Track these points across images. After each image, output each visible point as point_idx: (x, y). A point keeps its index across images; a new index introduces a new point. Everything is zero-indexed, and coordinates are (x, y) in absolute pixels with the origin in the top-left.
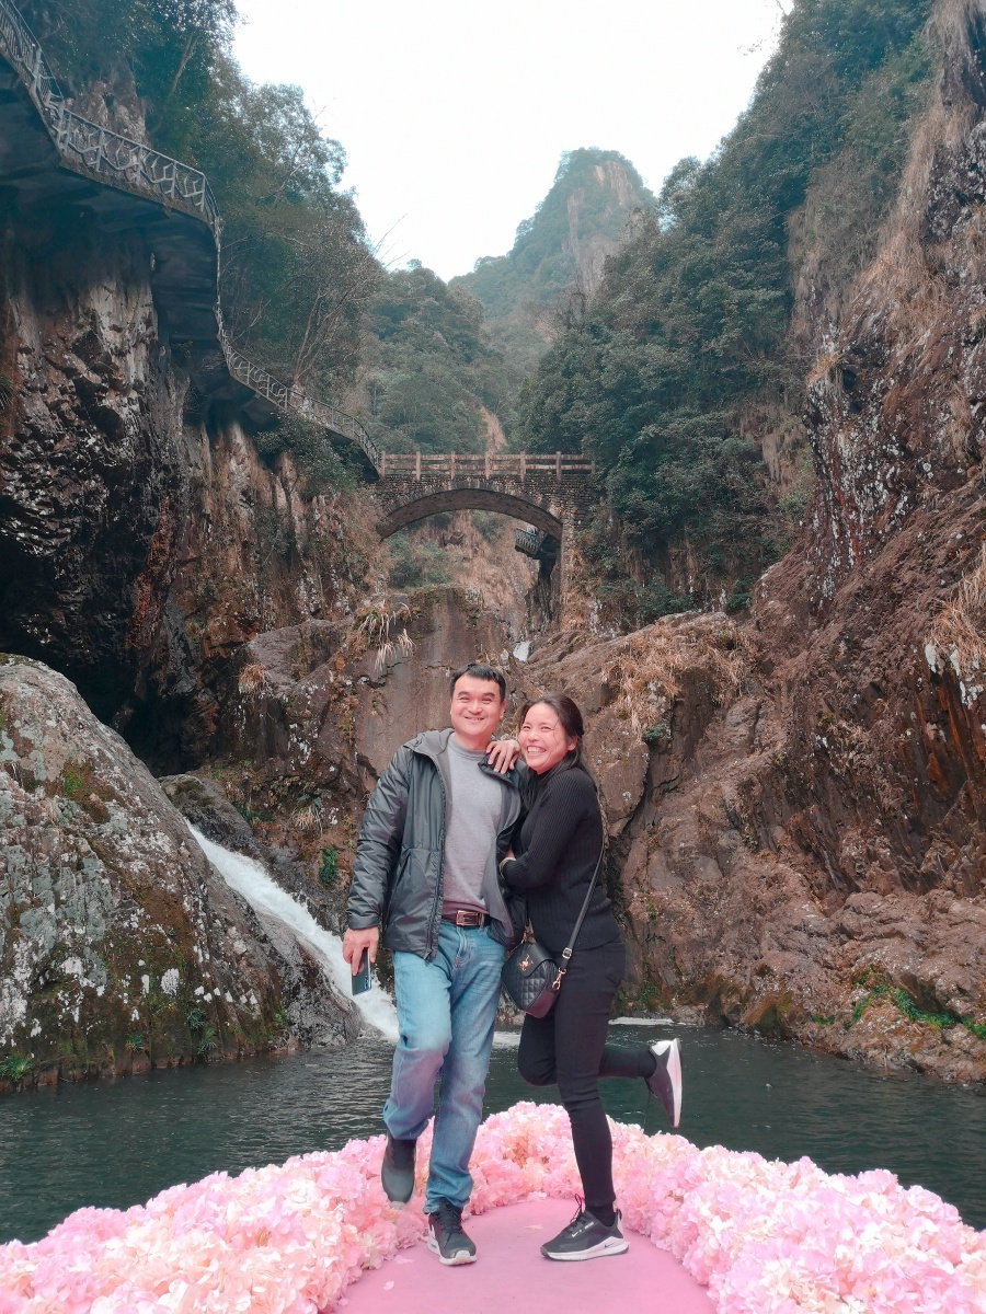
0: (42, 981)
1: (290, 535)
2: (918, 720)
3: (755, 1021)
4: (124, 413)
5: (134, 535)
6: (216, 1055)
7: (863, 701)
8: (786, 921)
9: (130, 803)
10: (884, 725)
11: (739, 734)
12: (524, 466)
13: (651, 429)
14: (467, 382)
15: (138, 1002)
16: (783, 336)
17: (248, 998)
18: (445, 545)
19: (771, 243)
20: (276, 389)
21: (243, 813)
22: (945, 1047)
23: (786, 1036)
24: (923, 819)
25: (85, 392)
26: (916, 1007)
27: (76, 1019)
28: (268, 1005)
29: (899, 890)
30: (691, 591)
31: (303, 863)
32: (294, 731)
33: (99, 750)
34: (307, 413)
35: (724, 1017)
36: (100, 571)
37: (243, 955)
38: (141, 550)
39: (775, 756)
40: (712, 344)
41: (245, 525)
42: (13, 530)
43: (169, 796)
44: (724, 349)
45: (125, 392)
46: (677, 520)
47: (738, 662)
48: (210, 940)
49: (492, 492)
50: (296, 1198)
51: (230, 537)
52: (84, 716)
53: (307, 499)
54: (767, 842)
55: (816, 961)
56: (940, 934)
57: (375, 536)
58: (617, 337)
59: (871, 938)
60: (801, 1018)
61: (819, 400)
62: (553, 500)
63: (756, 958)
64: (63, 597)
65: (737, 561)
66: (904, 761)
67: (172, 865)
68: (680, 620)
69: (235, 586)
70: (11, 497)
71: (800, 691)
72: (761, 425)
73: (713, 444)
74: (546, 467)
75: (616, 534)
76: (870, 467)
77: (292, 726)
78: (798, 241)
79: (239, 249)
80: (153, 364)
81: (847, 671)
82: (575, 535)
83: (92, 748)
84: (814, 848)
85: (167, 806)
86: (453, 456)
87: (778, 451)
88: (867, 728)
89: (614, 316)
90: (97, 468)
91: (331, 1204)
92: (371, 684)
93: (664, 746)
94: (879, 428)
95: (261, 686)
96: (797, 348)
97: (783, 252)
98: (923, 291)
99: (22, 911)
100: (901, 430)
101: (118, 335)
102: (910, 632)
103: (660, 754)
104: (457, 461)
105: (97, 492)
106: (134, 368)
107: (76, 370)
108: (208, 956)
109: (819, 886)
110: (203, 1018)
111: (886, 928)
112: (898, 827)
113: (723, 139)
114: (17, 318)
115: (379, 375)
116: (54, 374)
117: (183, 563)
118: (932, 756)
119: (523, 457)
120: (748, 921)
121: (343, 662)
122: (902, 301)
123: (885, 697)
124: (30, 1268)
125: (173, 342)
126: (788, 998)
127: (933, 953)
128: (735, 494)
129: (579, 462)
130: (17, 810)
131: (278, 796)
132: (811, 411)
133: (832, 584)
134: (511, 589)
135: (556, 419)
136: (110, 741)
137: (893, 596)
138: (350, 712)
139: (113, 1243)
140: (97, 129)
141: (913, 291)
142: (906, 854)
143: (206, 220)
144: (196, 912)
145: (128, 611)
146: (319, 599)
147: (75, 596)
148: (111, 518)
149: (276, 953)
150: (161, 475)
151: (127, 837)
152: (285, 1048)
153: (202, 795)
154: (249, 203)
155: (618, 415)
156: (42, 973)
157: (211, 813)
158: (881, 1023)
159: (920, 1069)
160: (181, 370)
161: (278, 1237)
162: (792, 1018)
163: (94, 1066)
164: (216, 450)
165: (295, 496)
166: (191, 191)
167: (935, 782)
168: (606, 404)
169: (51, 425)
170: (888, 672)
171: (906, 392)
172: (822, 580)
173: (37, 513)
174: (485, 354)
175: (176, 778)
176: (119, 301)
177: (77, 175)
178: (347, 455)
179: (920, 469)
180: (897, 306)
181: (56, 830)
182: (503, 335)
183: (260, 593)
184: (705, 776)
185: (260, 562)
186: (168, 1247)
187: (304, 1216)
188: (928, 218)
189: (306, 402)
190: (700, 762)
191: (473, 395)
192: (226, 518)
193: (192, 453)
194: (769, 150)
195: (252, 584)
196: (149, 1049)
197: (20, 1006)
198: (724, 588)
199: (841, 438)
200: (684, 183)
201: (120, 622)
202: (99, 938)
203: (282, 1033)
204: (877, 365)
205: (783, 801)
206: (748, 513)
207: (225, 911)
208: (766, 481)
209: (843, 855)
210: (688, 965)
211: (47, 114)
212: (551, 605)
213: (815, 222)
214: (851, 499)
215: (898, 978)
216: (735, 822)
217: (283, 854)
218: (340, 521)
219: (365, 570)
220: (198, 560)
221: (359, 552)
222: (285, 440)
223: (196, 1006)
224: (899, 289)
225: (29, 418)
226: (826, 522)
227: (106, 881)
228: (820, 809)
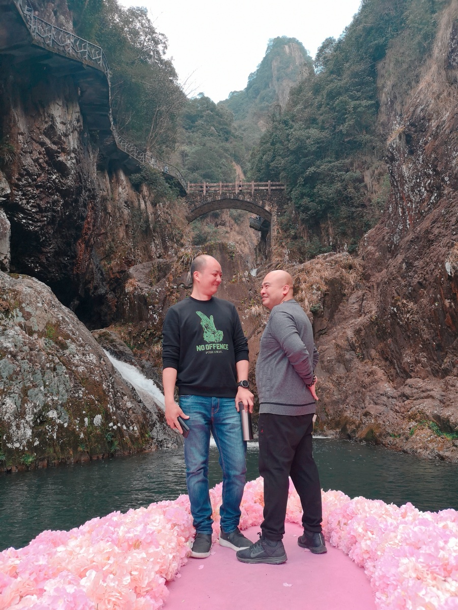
0: (38, 421)
1: (147, 221)
2: (441, 298)
3: (363, 436)
4: (69, 164)
5: (76, 221)
6: (119, 453)
7: (414, 290)
8: (377, 391)
9: (77, 341)
10: (424, 301)
11: (354, 308)
12: (253, 188)
13: (312, 169)
14: (226, 150)
15: (83, 430)
16: (374, 123)
17: (133, 427)
18: (218, 226)
19: (369, 78)
20: (139, 154)
21: (129, 346)
22: (454, 448)
23: (377, 443)
24: (443, 344)
25: (50, 153)
26: (440, 430)
27: (55, 437)
28: (142, 431)
29: (431, 377)
30: (331, 244)
31: (156, 368)
32: (151, 309)
33: (62, 317)
34: (153, 165)
35: (348, 435)
36: (61, 238)
37: (130, 408)
38: (79, 228)
39: (371, 317)
40: (341, 128)
41: (126, 217)
42: (19, 218)
43: (96, 339)
44: (347, 130)
45: (69, 154)
46: (325, 211)
47: (354, 275)
48: (115, 402)
49: (239, 200)
50: (154, 524)
51: (120, 223)
52: (55, 302)
53: (154, 204)
54: (368, 356)
55: (392, 410)
56: (451, 396)
57: (186, 222)
58: (296, 126)
59: (417, 399)
60: (384, 435)
61: (394, 150)
62: (267, 203)
63: (363, 408)
64: (45, 250)
65: (352, 230)
66: (434, 318)
67: (97, 368)
68: (327, 256)
69: (123, 245)
70: (18, 203)
71: (384, 287)
72: (364, 166)
73: (341, 176)
74: (264, 188)
75: (296, 218)
76: (418, 180)
77: (150, 307)
78: (383, 76)
79: (120, 87)
80: (81, 140)
81: (406, 277)
82: (277, 219)
83: (59, 316)
84: (390, 359)
85: (95, 343)
86: (221, 184)
87: (371, 178)
88: (416, 303)
89: (294, 116)
90: (58, 190)
91: (172, 526)
92: (186, 288)
93: (320, 314)
94: (423, 161)
95: (135, 289)
96: (381, 128)
97: (375, 82)
98: (445, 94)
99: (29, 389)
100: (434, 161)
101: (64, 126)
102: (438, 257)
103: (318, 317)
104: (223, 186)
105: (58, 201)
106: (72, 142)
107: (45, 143)
108: (114, 409)
109: (392, 376)
110: (113, 437)
111: (425, 394)
112: (430, 348)
113: (346, 28)
114: (16, 118)
115: (185, 148)
116: (35, 145)
117: (100, 235)
118: (448, 314)
119: (253, 183)
120: (359, 392)
121: (172, 277)
122: (435, 99)
123: (425, 288)
124: (17, 562)
125: (90, 131)
126: (378, 426)
127: (448, 405)
128: (351, 198)
129: (279, 185)
130: (25, 344)
131: (145, 338)
132: (390, 155)
133: (399, 237)
134: (248, 246)
135: (268, 166)
136: (67, 313)
137: (429, 241)
138: (176, 300)
139: (61, 549)
140: (50, 25)
141: (440, 94)
142: (434, 360)
143: (103, 71)
144: (109, 389)
145: (74, 257)
146: (161, 251)
147: (50, 249)
148: (65, 213)
149: (146, 408)
150: (87, 193)
151: (76, 356)
152: (150, 449)
153: (111, 338)
154: (123, 64)
155: (297, 162)
156: (39, 417)
157: (115, 346)
158: (424, 437)
159: (442, 458)
160: (95, 145)
161: (145, 544)
162: (380, 435)
163: (63, 458)
164: (112, 183)
165: (149, 203)
166: (96, 56)
167: (449, 327)
168: (291, 158)
169: (35, 169)
170: (427, 276)
171: (437, 143)
172: (394, 235)
173: (31, 211)
174: (234, 137)
175: (98, 331)
176: (64, 110)
177: (41, 48)
178: (172, 184)
179: (443, 180)
180: (433, 101)
181: (43, 353)
182: (243, 128)
183: (134, 248)
184: (339, 327)
185: (134, 234)
186: (89, 550)
187: (158, 533)
188: (449, 57)
189: (153, 160)
190: (336, 321)
191: (229, 156)
192: (118, 214)
193: (101, 183)
194: (368, 31)
195: (130, 244)
196: (89, 450)
197: (29, 432)
198: (346, 242)
199: (404, 167)
200: (327, 51)
201: (71, 261)
202: (65, 401)
203: (149, 443)
204: (422, 131)
205: (375, 337)
206: (357, 207)
207: (122, 389)
208: (366, 192)
209: (404, 361)
210: (331, 412)
211: (25, 17)
212: (266, 252)
213: (391, 66)
214: (409, 196)
215: (431, 417)
216: (353, 348)
217: (148, 364)
218: (170, 215)
219: (182, 237)
220: (106, 234)
221: (178, 229)
222: (144, 177)
223: (109, 431)
224: (434, 93)
225: (24, 166)
226: (396, 208)
227: (67, 376)
228: (393, 341)
